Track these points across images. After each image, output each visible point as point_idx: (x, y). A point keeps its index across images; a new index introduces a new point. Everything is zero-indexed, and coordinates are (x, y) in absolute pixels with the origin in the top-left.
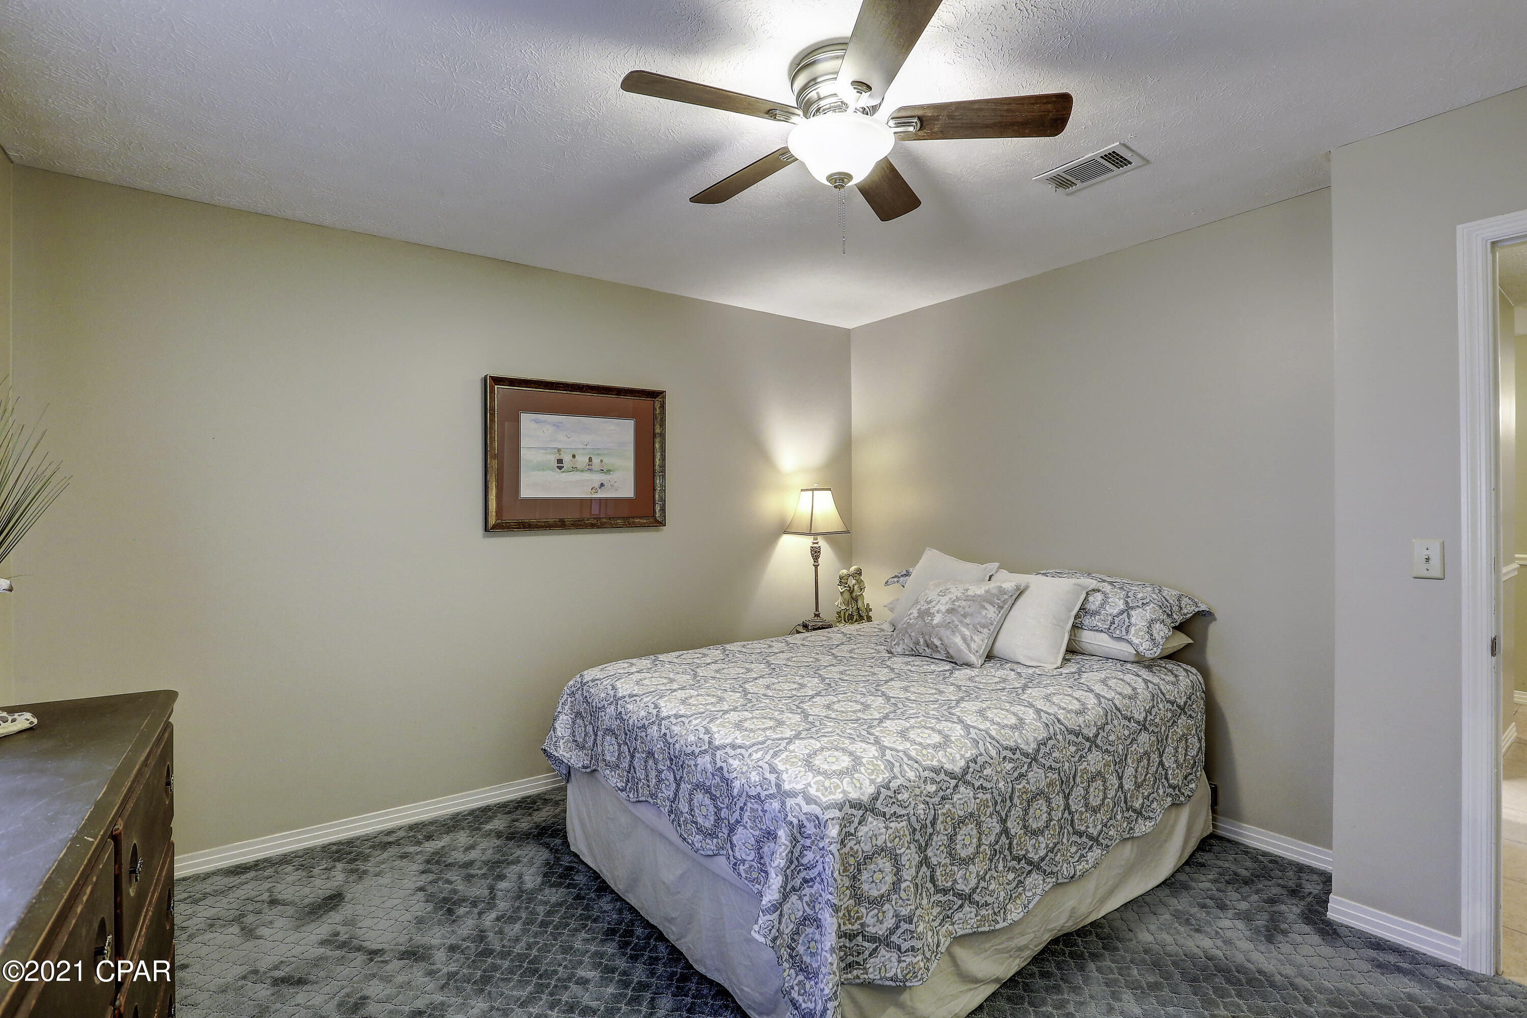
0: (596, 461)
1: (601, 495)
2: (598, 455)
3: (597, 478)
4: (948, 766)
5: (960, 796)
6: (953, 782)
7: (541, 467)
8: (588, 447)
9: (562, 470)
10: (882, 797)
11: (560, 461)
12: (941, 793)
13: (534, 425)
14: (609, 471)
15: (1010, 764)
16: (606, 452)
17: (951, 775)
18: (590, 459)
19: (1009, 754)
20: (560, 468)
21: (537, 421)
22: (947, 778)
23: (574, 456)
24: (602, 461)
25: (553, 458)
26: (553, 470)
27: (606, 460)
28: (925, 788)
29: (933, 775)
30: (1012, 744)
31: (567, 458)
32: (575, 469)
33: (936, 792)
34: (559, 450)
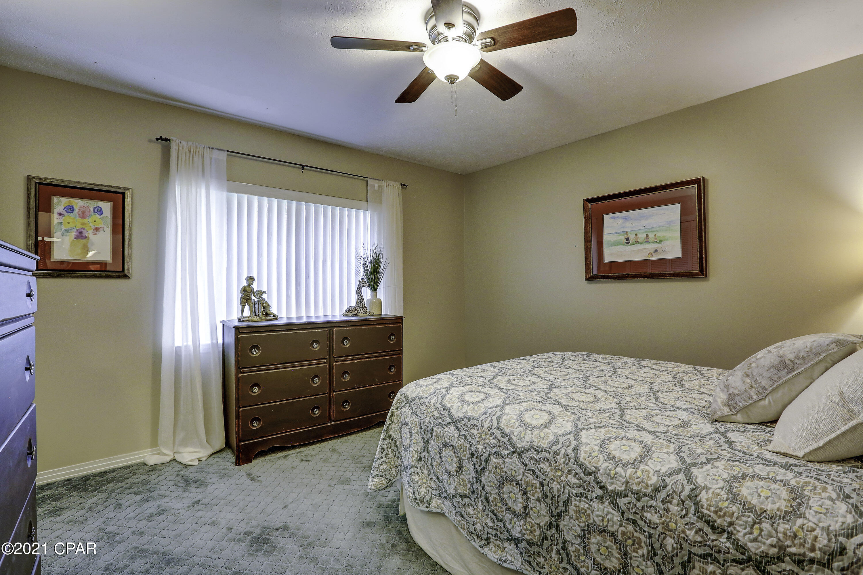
0: (651, 236)
1: (655, 257)
2: (652, 232)
3: (652, 247)
4: (453, 411)
5: (449, 431)
6: (449, 420)
7: (616, 244)
8: (646, 228)
9: (629, 244)
10: (415, 401)
11: (627, 239)
12: (440, 421)
13: (611, 220)
14: (660, 242)
15: (494, 440)
16: (658, 229)
17: (451, 416)
18: (647, 235)
19: (499, 435)
20: (628, 243)
21: (613, 218)
22: (448, 416)
23: (636, 235)
24: (655, 235)
25: (623, 238)
26: (623, 245)
27: (658, 234)
28: (433, 412)
29: (442, 409)
30: (508, 431)
31: (632, 237)
32: (637, 243)
33: (437, 418)
34: (627, 232)
